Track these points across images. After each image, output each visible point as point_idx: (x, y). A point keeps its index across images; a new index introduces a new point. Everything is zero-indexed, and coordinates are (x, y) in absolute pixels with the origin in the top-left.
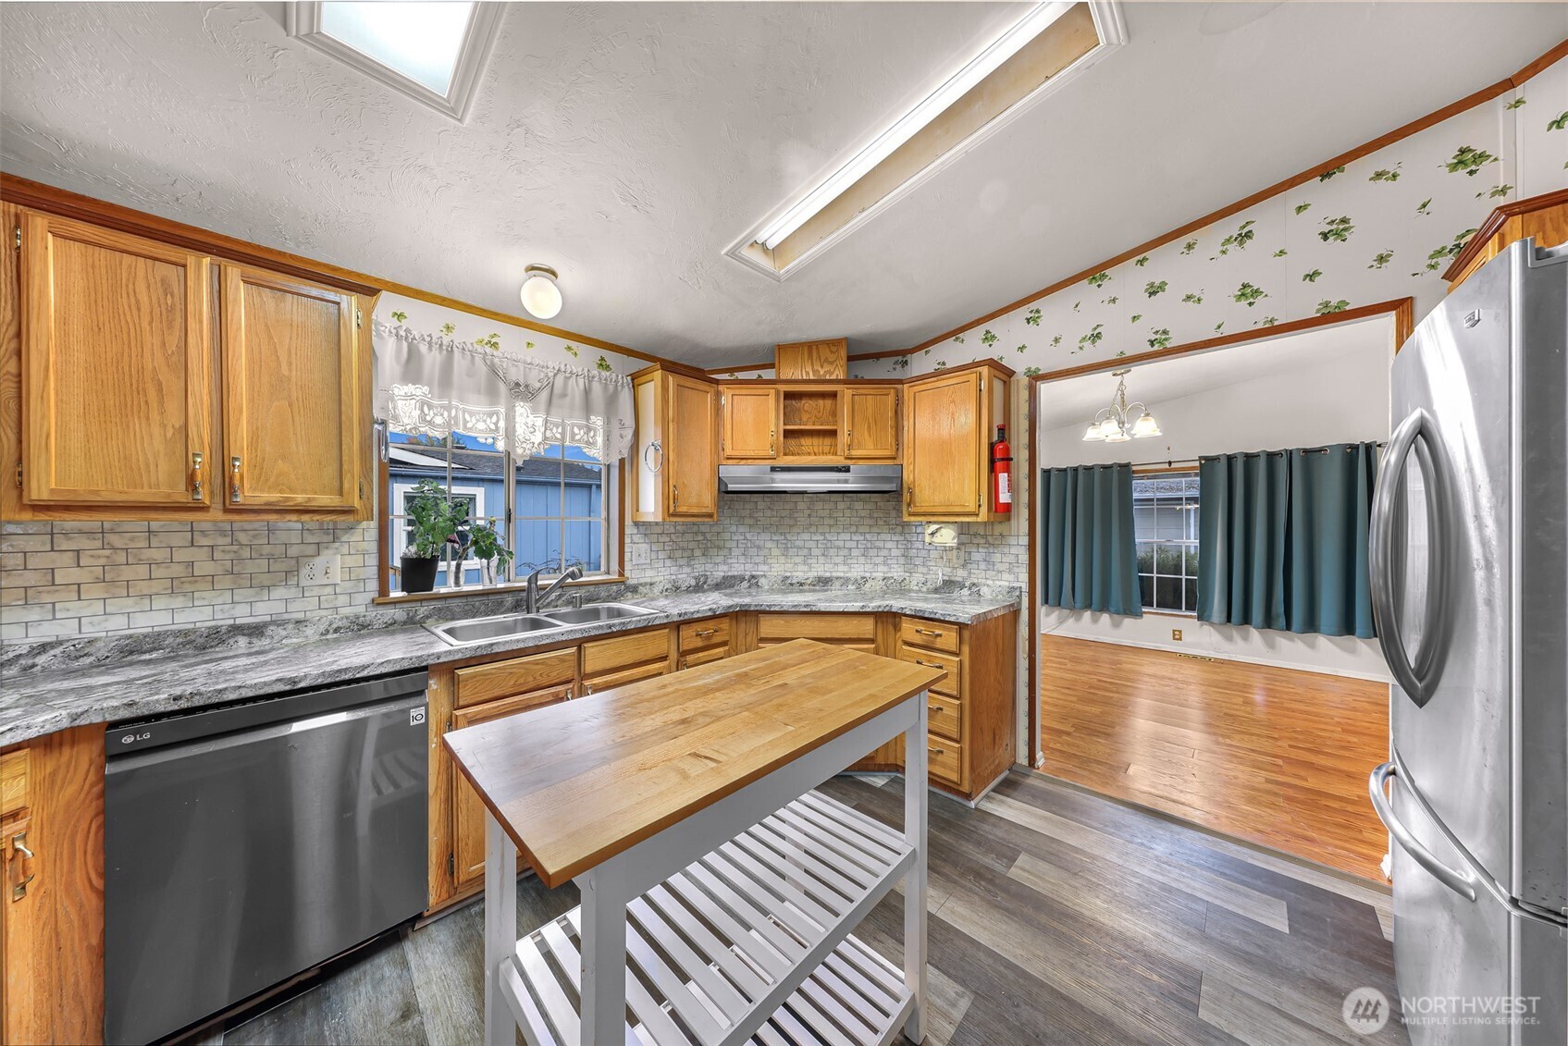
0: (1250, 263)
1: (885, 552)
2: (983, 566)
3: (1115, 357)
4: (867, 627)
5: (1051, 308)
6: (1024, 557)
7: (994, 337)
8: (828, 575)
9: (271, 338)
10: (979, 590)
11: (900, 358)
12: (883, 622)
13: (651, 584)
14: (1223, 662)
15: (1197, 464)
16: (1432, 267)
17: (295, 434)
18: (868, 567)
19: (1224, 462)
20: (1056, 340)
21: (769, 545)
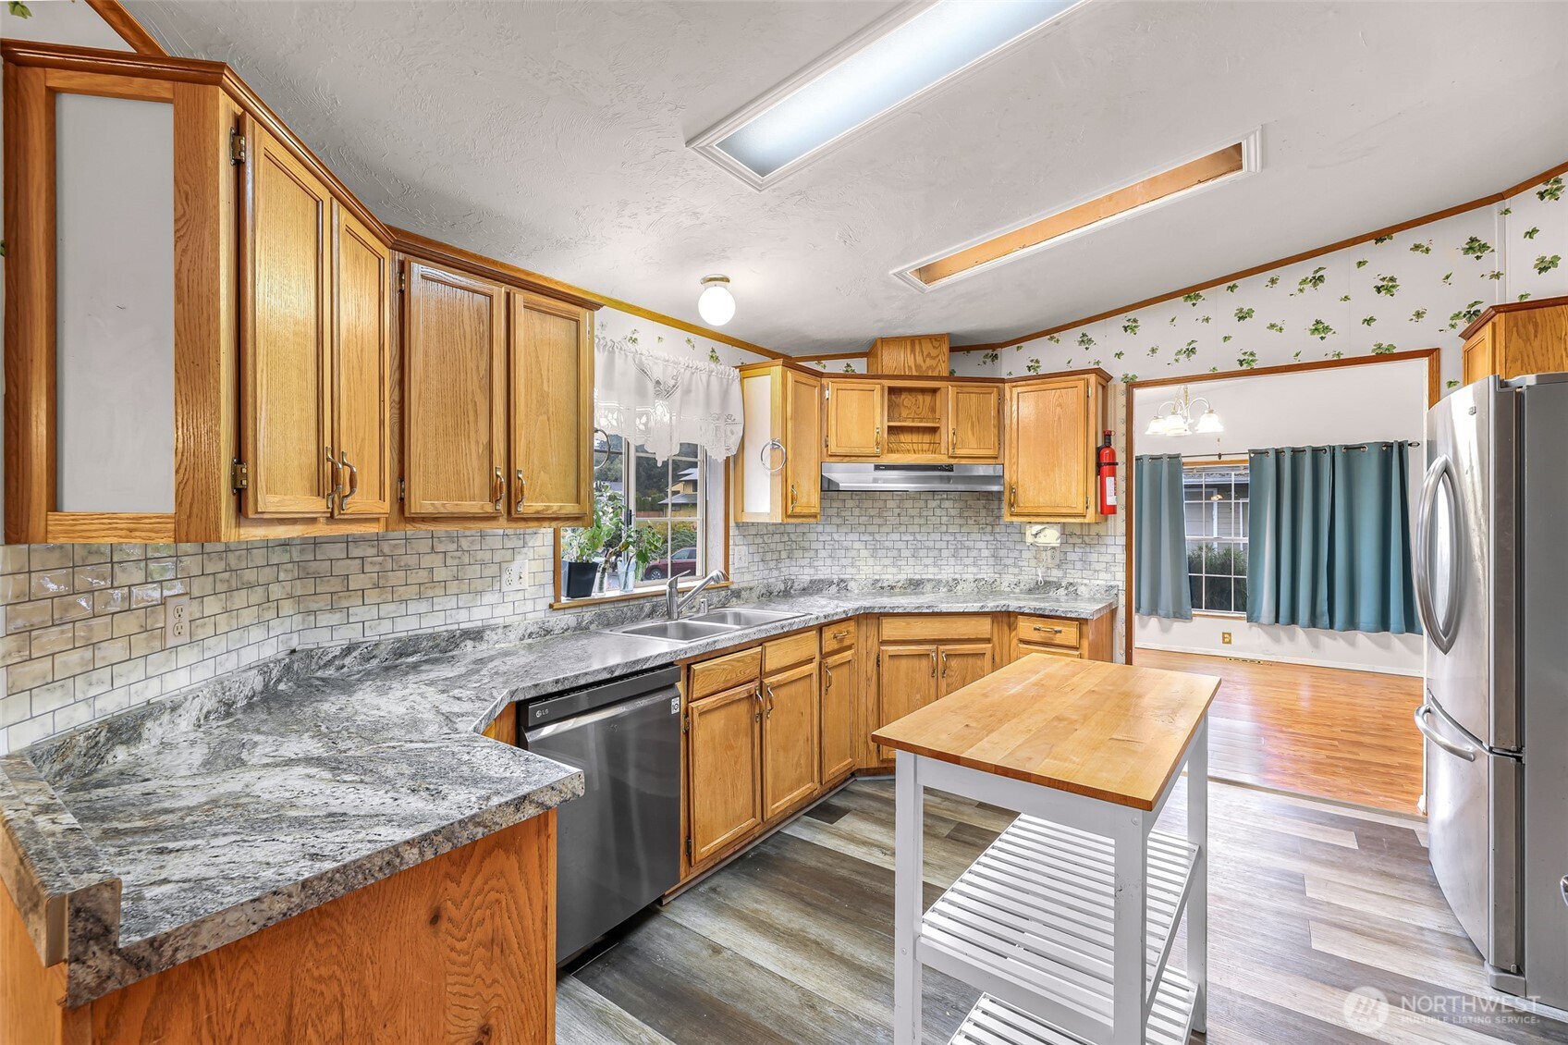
0: (1321, 303)
1: (975, 553)
2: (1079, 565)
3: (1208, 372)
4: (984, 627)
5: (1148, 320)
6: (1122, 557)
7: (1090, 341)
8: (918, 577)
9: (537, 357)
10: (1076, 590)
11: (990, 352)
12: (998, 623)
13: (751, 589)
14: (1271, 664)
15: (1247, 457)
16: (1453, 326)
17: (551, 446)
18: (958, 568)
19: (1272, 456)
20: (1153, 351)
21: (857, 545)
